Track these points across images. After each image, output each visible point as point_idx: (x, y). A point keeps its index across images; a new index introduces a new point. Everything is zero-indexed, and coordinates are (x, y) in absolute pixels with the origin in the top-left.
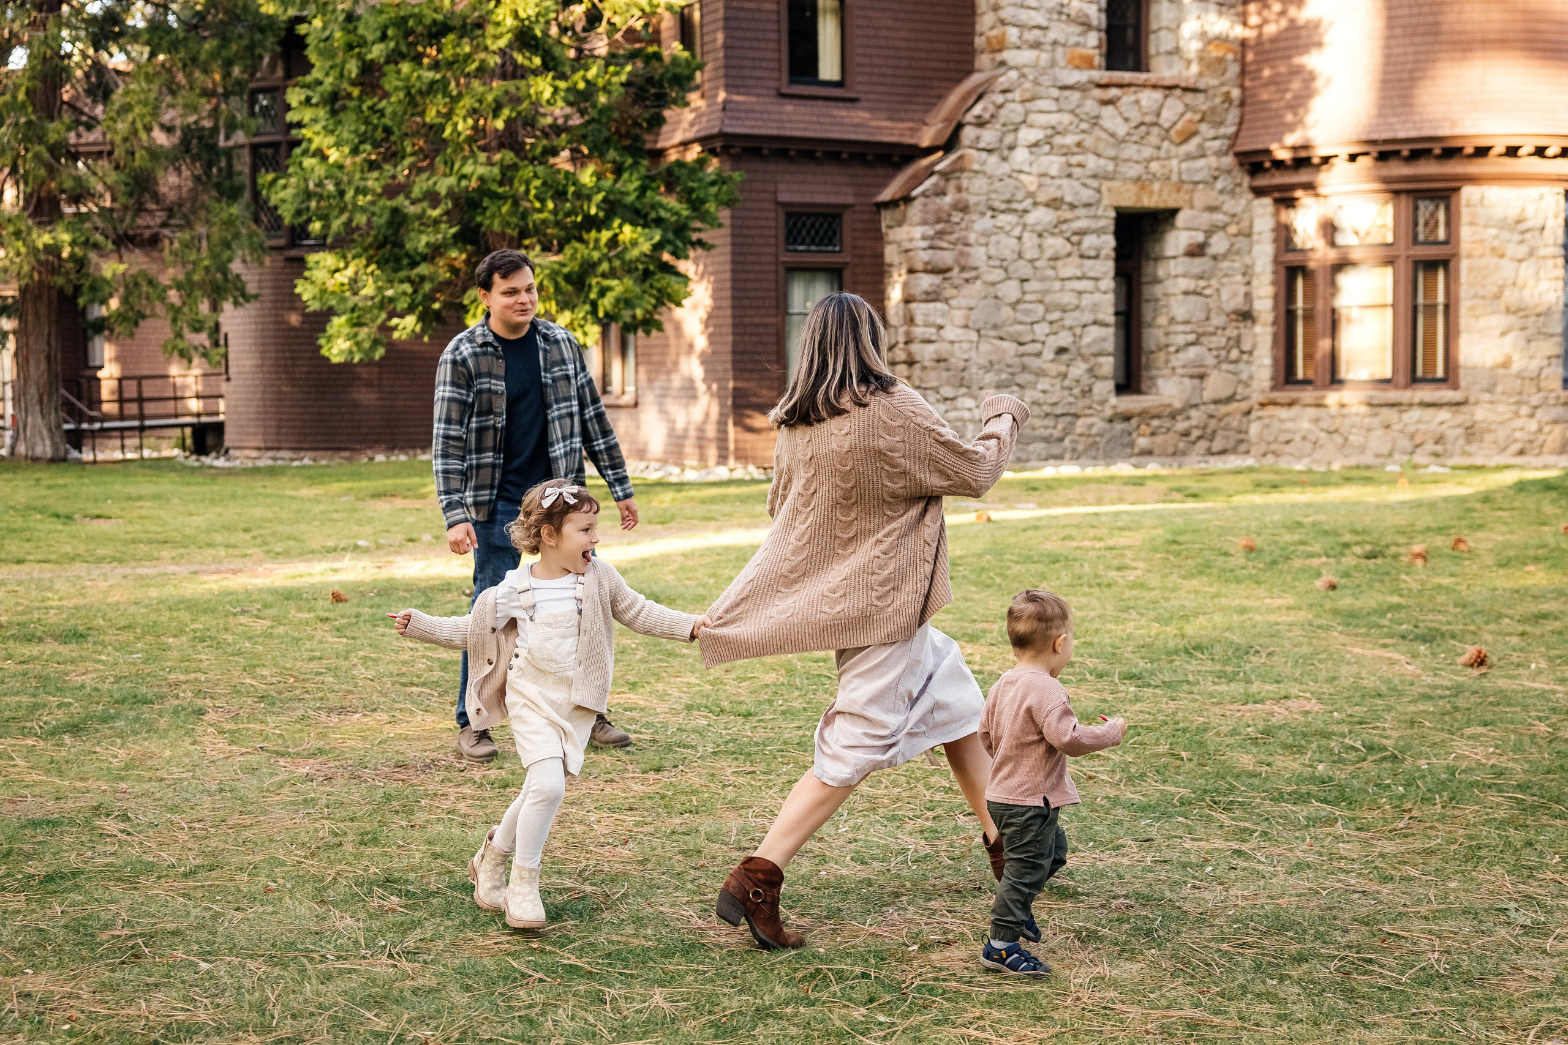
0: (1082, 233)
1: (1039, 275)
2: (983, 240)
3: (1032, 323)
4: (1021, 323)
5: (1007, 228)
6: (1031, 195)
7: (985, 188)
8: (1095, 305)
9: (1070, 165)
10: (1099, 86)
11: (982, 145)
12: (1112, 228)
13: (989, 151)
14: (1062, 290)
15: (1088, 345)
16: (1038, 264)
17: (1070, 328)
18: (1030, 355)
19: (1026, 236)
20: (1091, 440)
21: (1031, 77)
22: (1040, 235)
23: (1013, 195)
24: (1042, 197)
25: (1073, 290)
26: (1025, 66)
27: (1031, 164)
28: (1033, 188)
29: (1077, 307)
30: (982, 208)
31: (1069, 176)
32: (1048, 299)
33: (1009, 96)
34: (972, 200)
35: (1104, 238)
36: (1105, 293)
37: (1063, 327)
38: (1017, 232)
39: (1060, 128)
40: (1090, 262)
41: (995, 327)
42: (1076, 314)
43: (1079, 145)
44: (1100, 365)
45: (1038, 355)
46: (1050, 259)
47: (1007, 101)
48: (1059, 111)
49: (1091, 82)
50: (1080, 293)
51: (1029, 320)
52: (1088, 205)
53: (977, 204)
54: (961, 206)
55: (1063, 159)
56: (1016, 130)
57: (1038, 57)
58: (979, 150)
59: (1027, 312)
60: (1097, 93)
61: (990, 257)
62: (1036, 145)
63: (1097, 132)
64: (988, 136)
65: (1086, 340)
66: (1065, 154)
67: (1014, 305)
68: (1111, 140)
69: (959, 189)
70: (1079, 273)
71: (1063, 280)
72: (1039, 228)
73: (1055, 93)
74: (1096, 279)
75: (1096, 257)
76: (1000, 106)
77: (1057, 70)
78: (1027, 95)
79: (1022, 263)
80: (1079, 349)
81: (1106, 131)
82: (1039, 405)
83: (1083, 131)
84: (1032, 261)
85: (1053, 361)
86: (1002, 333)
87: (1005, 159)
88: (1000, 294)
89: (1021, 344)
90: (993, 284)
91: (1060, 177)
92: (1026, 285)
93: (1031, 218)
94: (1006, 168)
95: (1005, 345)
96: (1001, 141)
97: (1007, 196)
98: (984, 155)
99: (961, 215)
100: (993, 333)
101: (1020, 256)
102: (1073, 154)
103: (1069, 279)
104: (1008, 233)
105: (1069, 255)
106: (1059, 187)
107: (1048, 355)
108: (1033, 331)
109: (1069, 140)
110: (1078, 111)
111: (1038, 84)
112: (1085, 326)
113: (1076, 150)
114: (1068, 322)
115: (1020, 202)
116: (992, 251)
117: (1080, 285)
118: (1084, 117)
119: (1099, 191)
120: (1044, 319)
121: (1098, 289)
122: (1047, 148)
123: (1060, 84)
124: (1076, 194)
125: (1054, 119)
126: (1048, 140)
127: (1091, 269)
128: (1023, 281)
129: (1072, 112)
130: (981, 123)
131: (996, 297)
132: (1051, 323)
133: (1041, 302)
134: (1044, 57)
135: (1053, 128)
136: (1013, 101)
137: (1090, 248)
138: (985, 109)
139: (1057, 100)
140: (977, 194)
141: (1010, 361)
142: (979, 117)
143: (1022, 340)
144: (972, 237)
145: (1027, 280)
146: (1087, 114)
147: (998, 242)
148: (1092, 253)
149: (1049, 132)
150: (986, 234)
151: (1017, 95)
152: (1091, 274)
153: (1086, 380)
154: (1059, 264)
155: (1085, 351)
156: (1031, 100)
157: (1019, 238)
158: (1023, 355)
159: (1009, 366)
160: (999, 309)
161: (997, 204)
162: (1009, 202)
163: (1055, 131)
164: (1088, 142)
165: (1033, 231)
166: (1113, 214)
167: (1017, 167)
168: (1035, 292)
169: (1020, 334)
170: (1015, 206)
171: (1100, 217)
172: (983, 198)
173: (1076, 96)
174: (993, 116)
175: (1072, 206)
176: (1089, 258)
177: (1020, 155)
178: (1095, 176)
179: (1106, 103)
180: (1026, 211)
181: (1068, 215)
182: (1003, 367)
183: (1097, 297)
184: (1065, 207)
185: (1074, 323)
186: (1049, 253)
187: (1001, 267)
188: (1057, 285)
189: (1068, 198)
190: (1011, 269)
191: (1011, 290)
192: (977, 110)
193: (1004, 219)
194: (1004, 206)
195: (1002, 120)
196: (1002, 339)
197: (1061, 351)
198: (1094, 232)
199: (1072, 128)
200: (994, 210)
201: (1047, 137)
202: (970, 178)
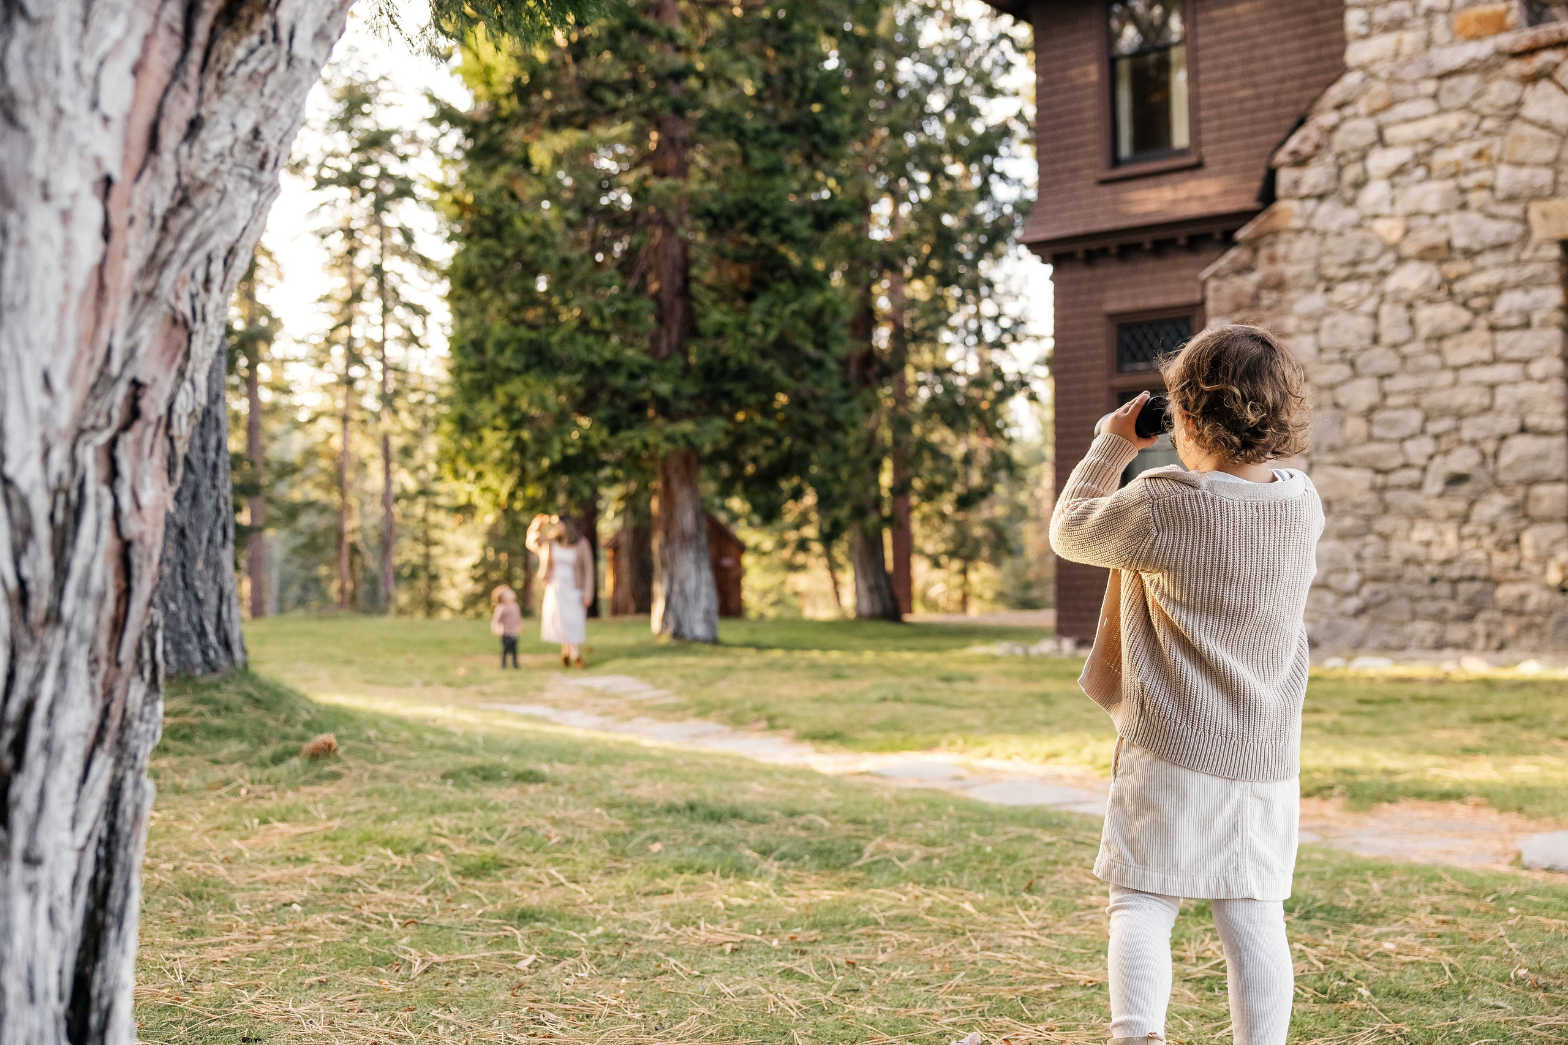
0: (1495, 292)
1: (1410, 365)
2: (1308, 326)
3: (1402, 440)
4: (1381, 440)
5: (1351, 302)
6: (1395, 247)
7: (1313, 250)
8: (1521, 403)
9: (1463, 191)
10: (1517, 55)
11: (1304, 190)
12: (1554, 276)
13: (1321, 197)
14: (1455, 383)
15: (1509, 468)
16: (1407, 349)
17: (1474, 443)
18: (1398, 487)
19: (1385, 309)
20: (1524, 620)
21: (1383, 74)
22: (1410, 306)
23: (1359, 253)
24: (1410, 248)
25: (1477, 383)
26: (1374, 61)
27: (1393, 202)
28: (1395, 235)
29: (1487, 409)
30: (1309, 280)
31: (1464, 206)
32: (1426, 401)
33: (1348, 111)
34: (1289, 271)
35: (1538, 293)
36: (1543, 380)
37: (1460, 442)
38: (1369, 306)
39: (1443, 137)
40: (1511, 336)
41: (1332, 449)
42: (1485, 420)
43: (1479, 155)
44: (1538, 499)
45: (1417, 486)
46: (1428, 339)
47: (1343, 120)
48: (1441, 111)
49: (1499, 53)
50: (1492, 387)
51: (1395, 434)
52: (1503, 246)
53: (1298, 276)
54: (1273, 281)
55: (1451, 184)
56: (1363, 157)
57: (1399, 42)
58: (1303, 198)
59: (1391, 424)
60: (1515, 67)
61: (1321, 350)
62: (1401, 170)
63: (1518, 127)
64: (1314, 176)
65: (1506, 459)
66: (1454, 175)
67: (1369, 414)
68: (1545, 134)
69: (1272, 259)
70: (1486, 355)
71: (1456, 369)
72: (1406, 296)
73: (1430, 86)
74: (1526, 362)
75: (1527, 325)
76: (1334, 129)
77: (1434, 52)
78: (1378, 103)
79: (1378, 351)
80: (1494, 476)
81: (1532, 123)
82: (1419, 564)
83: (1488, 133)
84: (1395, 346)
85: (1441, 496)
86: (1347, 457)
87: (1350, 203)
88: (1342, 401)
89: (1385, 472)
90: (1332, 387)
91: (1447, 212)
92: (1388, 385)
93: (1391, 284)
94: (1351, 215)
95: (1350, 474)
96: (1339, 177)
97: (1349, 256)
98: (1310, 204)
99: (1274, 295)
100: (1330, 458)
101: (1376, 339)
102: (1467, 172)
103: (1470, 365)
104: (1353, 311)
105: (1467, 328)
106: (1446, 227)
107: (1434, 485)
108: (1402, 451)
109: (1459, 153)
110: (1476, 105)
111: (1400, 81)
112: (1503, 438)
113: (1472, 164)
114: (1467, 433)
115: (1374, 261)
116: (1325, 339)
117: (1488, 374)
118: (1486, 110)
119: (1524, 220)
120: (1423, 432)
121: (1528, 378)
122: (1420, 172)
123: (1437, 70)
124: (1475, 233)
125: (1426, 128)
126: (1422, 160)
127: (1512, 346)
128: (1383, 377)
129: (1466, 107)
130: (1300, 161)
131: (1336, 405)
132: (1437, 437)
133: (1416, 405)
134: (1410, 39)
135: (1428, 140)
136: (1356, 116)
137: (1508, 313)
138: (1304, 140)
139: (1435, 96)
140: (1299, 262)
141: (1358, 499)
142: (1294, 153)
143: (1382, 465)
144: (1290, 324)
145: (1389, 376)
146: (1491, 105)
147: (1334, 326)
148: (1514, 320)
149: (1422, 148)
150: (1316, 317)
151: (1362, 107)
152: (1515, 354)
153: (1506, 524)
154: (1447, 345)
155: (1503, 477)
156: (1390, 105)
157: (1375, 316)
158: (1384, 488)
159: (1357, 506)
160: (1342, 423)
161: (1332, 271)
162: (1354, 263)
163: (1433, 144)
164: (1496, 146)
165: (1397, 301)
166: (1555, 252)
167: (1369, 211)
168: (1403, 392)
169: (1378, 457)
170: (1363, 269)
171: (1529, 262)
172: (1308, 267)
173: (1471, 82)
174: (1318, 147)
175: (1469, 253)
176: (1509, 328)
177: (1375, 193)
178: (1511, 199)
179: (1533, 79)
180: (1383, 274)
181: (1464, 266)
182: (1347, 506)
183: (1524, 390)
184: (1458, 255)
185: (1479, 435)
186: (1424, 330)
187: (1342, 361)
188: (1446, 377)
189: (1459, 242)
190: (1360, 362)
191: (1362, 394)
192: (1293, 143)
193: (1345, 292)
194: (1344, 272)
195: (1337, 147)
196: (1347, 466)
197: (1456, 479)
198: (1517, 286)
199: (1466, 133)
200: (1330, 280)
201: (1416, 156)
202: (1289, 242)
